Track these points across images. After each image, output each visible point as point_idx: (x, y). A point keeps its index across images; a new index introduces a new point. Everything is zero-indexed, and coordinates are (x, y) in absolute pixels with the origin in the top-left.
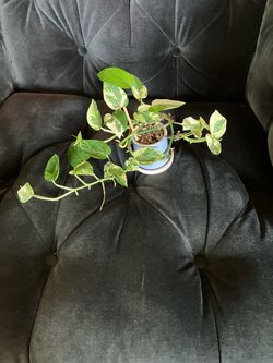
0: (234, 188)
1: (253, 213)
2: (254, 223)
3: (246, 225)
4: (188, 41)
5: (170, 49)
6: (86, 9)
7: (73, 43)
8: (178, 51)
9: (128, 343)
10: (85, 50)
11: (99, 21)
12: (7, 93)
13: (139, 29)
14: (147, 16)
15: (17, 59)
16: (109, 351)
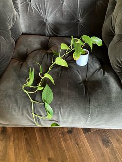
0: (96, 63)
1: (101, 69)
2: (101, 72)
3: (99, 72)
4: (82, 18)
5: (76, 20)
6: (48, 7)
7: (43, 18)
8: (79, 21)
9: (63, 100)
10: (47, 21)
11: (52, 11)
12: (21, 34)
13: (65, 13)
14: (68, 9)
15: (24, 23)
16: (58, 102)
